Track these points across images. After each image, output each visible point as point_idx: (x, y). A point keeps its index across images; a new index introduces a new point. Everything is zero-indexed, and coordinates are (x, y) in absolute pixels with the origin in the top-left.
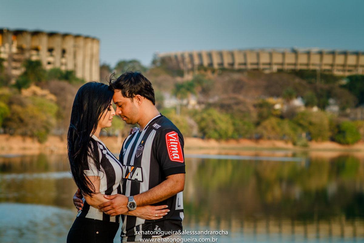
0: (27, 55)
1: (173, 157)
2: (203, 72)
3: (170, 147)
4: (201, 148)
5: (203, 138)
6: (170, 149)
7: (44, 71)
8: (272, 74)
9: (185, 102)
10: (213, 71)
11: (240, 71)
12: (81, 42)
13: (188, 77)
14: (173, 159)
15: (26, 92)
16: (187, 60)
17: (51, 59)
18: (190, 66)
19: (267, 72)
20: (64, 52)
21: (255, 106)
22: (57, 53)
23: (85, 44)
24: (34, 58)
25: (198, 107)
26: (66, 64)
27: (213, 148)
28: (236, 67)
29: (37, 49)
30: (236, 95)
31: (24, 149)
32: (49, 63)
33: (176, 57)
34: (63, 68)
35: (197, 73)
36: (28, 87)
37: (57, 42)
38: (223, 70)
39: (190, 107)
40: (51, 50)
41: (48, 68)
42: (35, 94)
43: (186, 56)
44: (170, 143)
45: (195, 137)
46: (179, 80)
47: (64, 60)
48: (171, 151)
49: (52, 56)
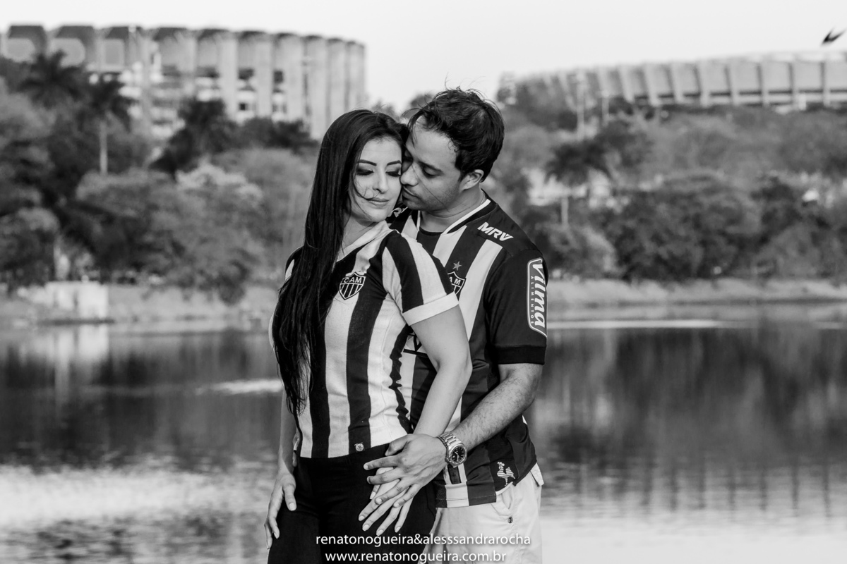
0: (188, 89)
1: (534, 320)
2: (622, 115)
3: (532, 294)
4: (623, 304)
5: (626, 278)
6: (532, 299)
7: (232, 125)
8: (795, 115)
9: (581, 191)
10: (649, 115)
11: (714, 110)
12: (320, 53)
13: (587, 131)
14: (533, 325)
15: (188, 181)
16: (583, 87)
17: (246, 97)
18: (591, 103)
19: (783, 110)
20: (278, 77)
21: (755, 196)
22: (262, 80)
23: (331, 56)
24: (205, 96)
25: (611, 203)
26: (285, 109)
27: (653, 304)
28: (706, 101)
29: (212, 74)
30: (708, 171)
31: (189, 318)
32: (243, 107)
33: (556, 81)
34: (278, 117)
35: (608, 118)
36: (193, 167)
37: (261, 56)
38: (672, 109)
39: (594, 203)
40: (245, 75)
41: (241, 117)
42: (209, 182)
43: (581, 77)
44: (533, 285)
45: (608, 276)
46: (565, 137)
47: (279, 99)
48: (532, 305)
49: (249, 88)
